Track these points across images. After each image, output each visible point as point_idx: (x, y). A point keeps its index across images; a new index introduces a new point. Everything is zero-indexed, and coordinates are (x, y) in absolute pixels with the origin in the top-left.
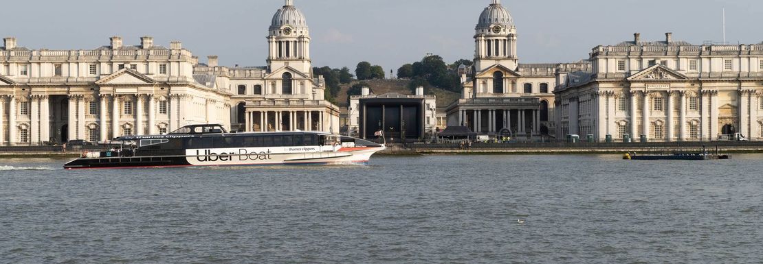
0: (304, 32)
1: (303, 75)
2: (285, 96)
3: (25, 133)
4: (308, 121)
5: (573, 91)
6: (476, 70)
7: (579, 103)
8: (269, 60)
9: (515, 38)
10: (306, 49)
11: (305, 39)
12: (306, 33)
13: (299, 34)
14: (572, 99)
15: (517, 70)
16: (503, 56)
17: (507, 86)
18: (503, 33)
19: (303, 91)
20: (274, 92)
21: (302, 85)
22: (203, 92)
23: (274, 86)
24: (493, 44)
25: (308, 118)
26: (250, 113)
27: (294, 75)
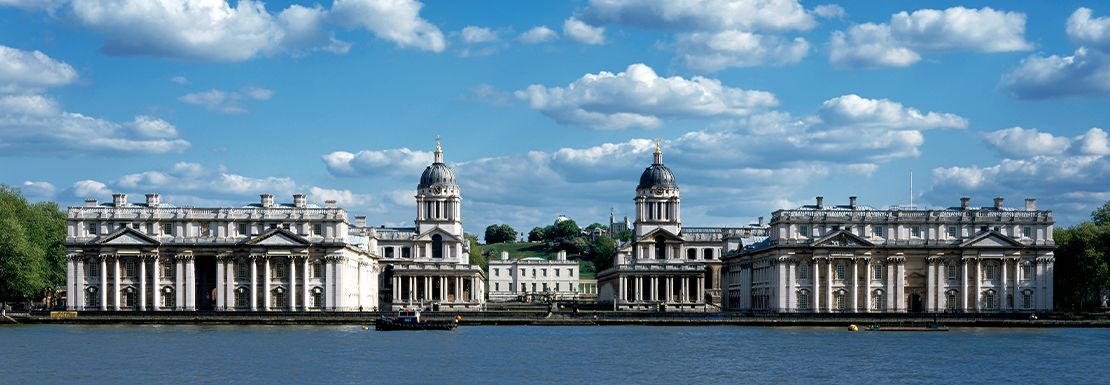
0: (455, 191)
1: (455, 237)
2: (435, 260)
3: (170, 297)
4: (459, 287)
5: (746, 257)
6: (637, 234)
7: (752, 270)
8: (418, 222)
9: (678, 200)
10: (457, 211)
11: (456, 199)
12: (457, 193)
13: (449, 194)
14: (744, 267)
15: (680, 234)
16: (665, 220)
17: (670, 251)
18: (666, 195)
19: (453, 254)
20: (423, 255)
21: (453, 248)
22: (356, 255)
23: (423, 249)
24: (655, 207)
25: (459, 284)
26: (398, 277)
27: (445, 238)
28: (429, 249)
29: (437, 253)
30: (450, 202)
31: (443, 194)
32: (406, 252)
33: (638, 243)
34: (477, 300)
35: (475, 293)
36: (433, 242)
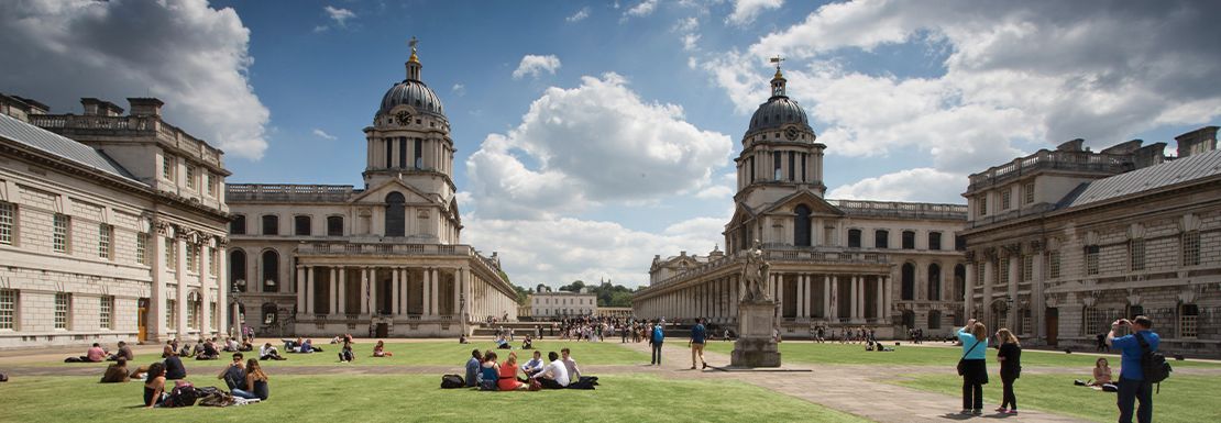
1: (429, 197)
2: (391, 241)
13: (426, 126)
16: (802, 182)
17: (820, 232)
18: (801, 140)
19: (425, 229)
20: (368, 230)
21: (424, 219)
23: (367, 218)
24: (785, 161)
25: (431, 289)
26: (306, 269)
27: (410, 198)
28: (379, 220)
29: (395, 227)
30: (428, 139)
31: (418, 126)
32: (336, 224)
33: (763, 215)
34: (467, 315)
35: (462, 299)
36: (387, 207)
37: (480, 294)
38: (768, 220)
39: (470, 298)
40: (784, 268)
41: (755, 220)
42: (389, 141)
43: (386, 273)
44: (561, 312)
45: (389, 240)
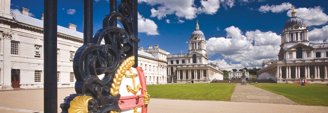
0: (203, 39)
1: (202, 55)
11: (203, 41)
13: (200, 39)
16: (300, 40)
17: (305, 54)
18: (300, 29)
19: (201, 61)
20: (189, 62)
21: (200, 59)
22: (157, 62)
23: (189, 60)
24: (295, 35)
25: (202, 74)
26: (179, 70)
27: (197, 55)
28: (191, 60)
29: (195, 61)
30: (201, 42)
31: (198, 40)
32: (183, 61)
33: (286, 51)
34: (209, 79)
35: (208, 76)
36: (193, 57)
37: (212, 74)
38: (287, 52)
39: (210, 75)
40: (291, 65)
41: (284, 52)
42: (193, 43)
43: (193, 71)
44: (238, 77)
45: (193, 64)
